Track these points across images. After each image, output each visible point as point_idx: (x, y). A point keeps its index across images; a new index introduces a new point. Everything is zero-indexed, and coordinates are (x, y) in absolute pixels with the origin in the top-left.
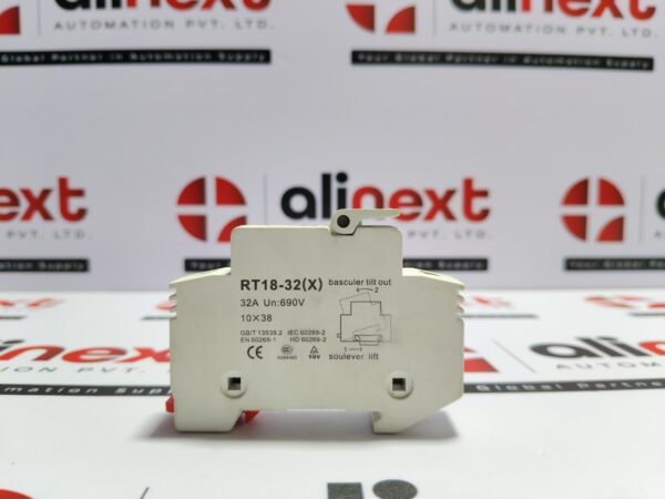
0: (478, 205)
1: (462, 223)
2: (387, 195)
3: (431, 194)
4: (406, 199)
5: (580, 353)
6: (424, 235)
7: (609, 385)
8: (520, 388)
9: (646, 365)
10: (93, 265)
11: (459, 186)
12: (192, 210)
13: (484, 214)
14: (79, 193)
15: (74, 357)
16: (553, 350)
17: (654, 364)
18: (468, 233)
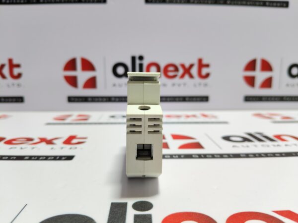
0: (205, 71)
1: (197, 79)
2: (162, 66)
3: (183, 66)
4: (171, 68)
5: (245, 140)
6: (179, 85)
7: (255, 155)
8: (213, 156)
9: (274, 146)
10: (26, 99)
11: (196, 62)
12: (71, 73)
13: (207, 75)
14: (18, 66)
15: (9, 142)
16: (232, 139)
17: (278, 145)
18: (200, 84)
